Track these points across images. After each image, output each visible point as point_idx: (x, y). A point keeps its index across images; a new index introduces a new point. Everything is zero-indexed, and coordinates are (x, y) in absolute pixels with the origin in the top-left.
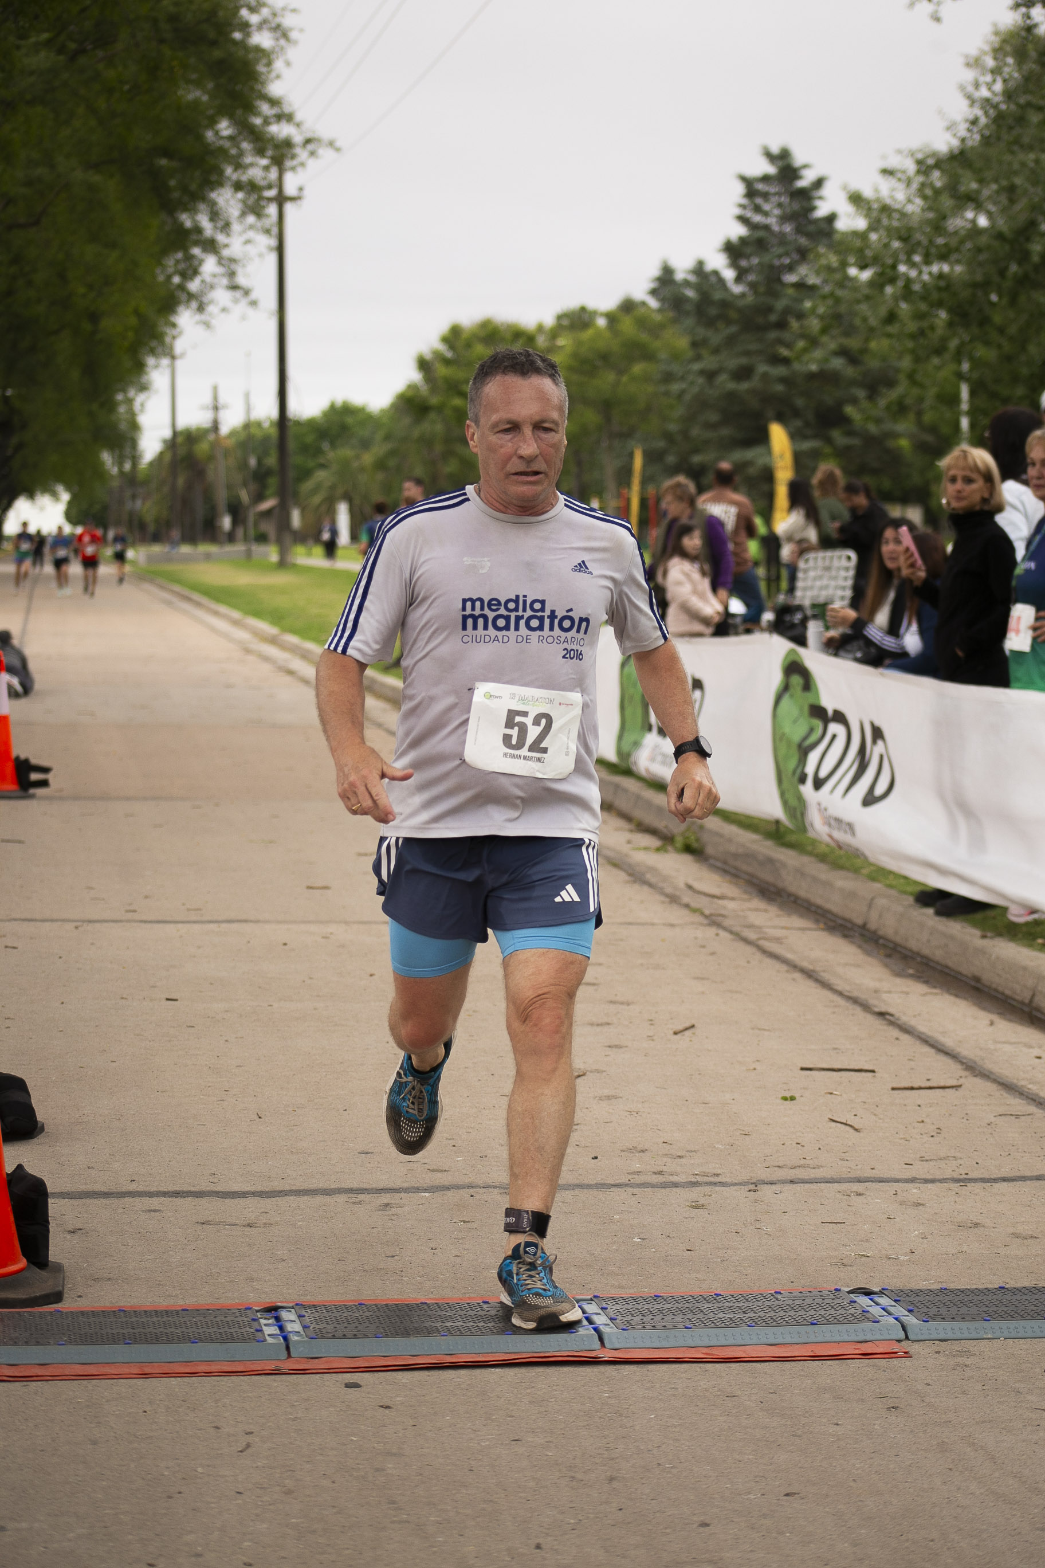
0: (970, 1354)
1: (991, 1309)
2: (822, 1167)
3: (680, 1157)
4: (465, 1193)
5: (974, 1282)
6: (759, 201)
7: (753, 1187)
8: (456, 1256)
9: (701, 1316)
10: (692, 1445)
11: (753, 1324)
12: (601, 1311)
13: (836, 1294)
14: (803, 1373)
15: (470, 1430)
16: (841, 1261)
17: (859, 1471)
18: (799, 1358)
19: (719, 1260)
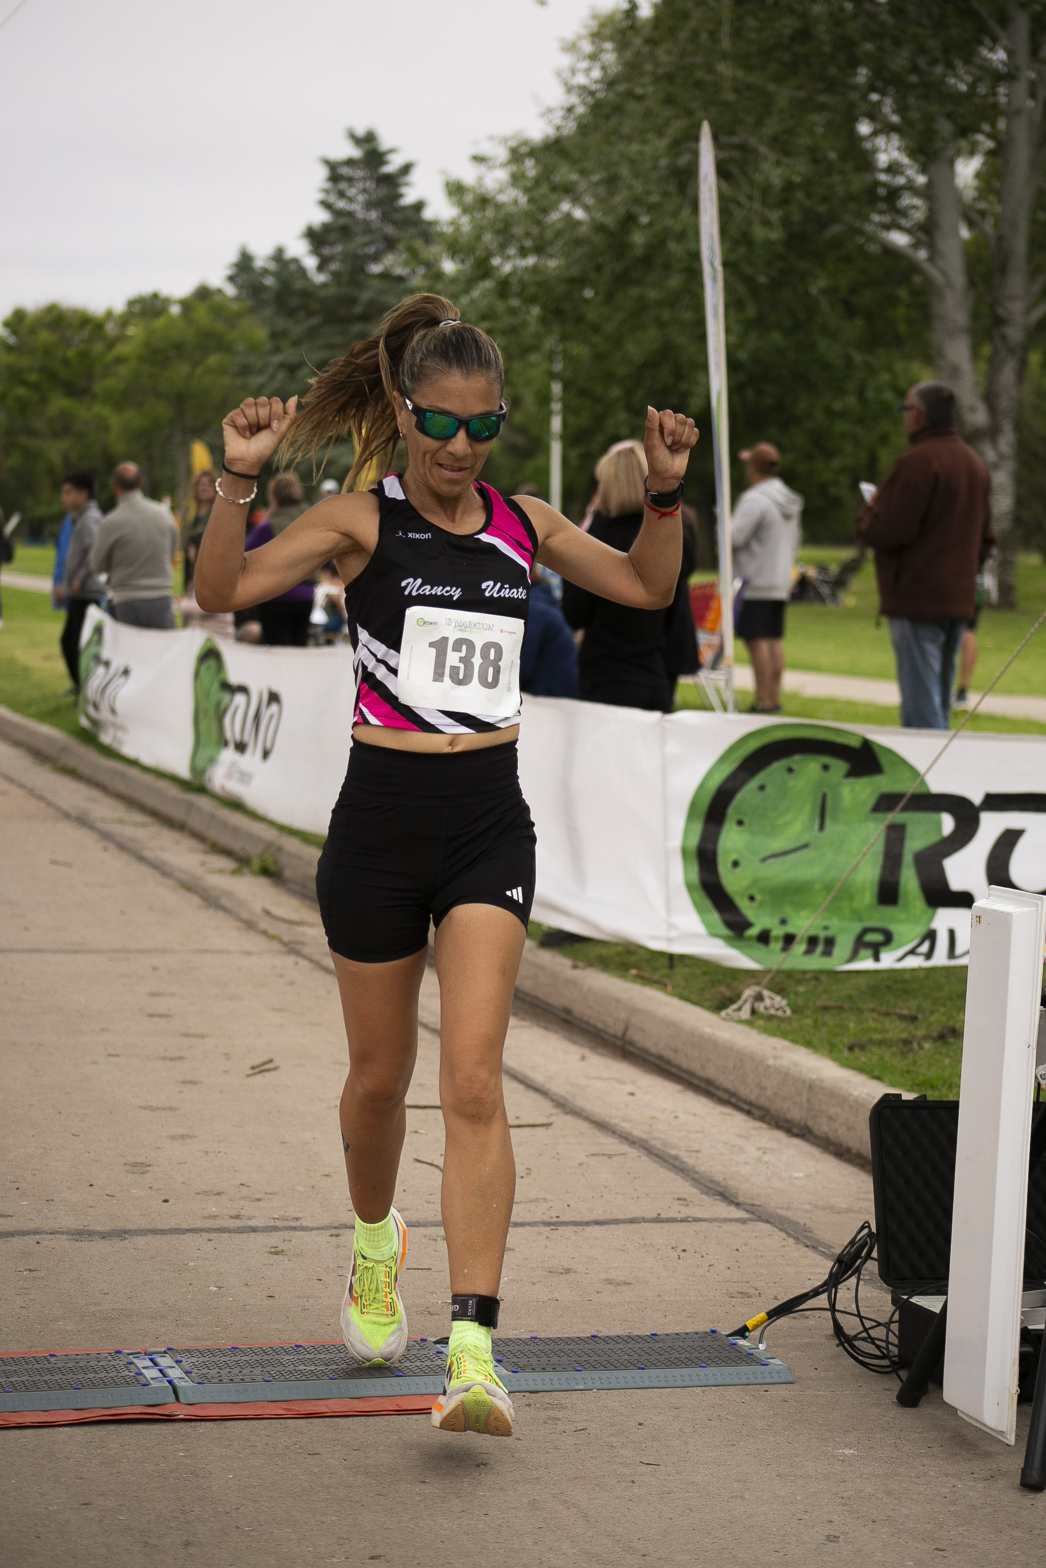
0: (562, 1407)
1: (583, 1359)
2: (407, 1210)
3: (258, 1200)
4: (30, 1240)
5: (565, 1331)
6: (343, 185)
7: (334, 1232)
8: (22, 1307)
9: (281, 1368)
10: (273, 1507)
11: (336, 1376)
12: (174, 1364)
13: (422, 1344)
14: (388, 1428)
15: (37, 1494)
16: (427, 1310)
17: (447, 1532)
18: (384, 1413)
19: (300, 1309)
